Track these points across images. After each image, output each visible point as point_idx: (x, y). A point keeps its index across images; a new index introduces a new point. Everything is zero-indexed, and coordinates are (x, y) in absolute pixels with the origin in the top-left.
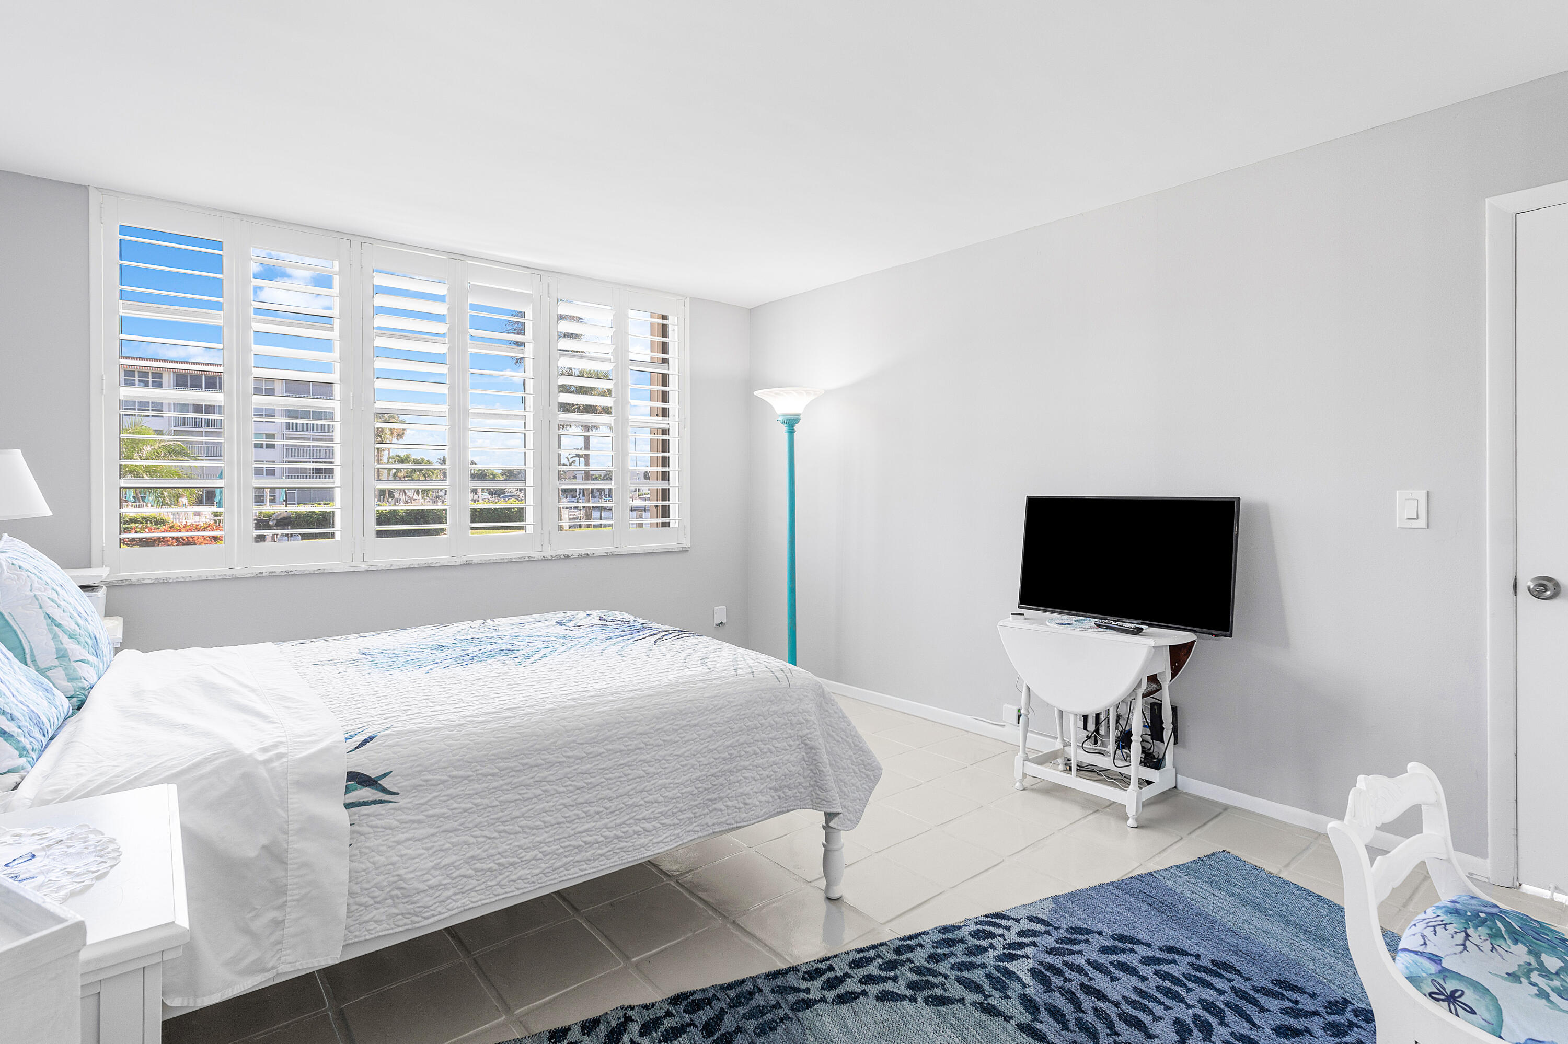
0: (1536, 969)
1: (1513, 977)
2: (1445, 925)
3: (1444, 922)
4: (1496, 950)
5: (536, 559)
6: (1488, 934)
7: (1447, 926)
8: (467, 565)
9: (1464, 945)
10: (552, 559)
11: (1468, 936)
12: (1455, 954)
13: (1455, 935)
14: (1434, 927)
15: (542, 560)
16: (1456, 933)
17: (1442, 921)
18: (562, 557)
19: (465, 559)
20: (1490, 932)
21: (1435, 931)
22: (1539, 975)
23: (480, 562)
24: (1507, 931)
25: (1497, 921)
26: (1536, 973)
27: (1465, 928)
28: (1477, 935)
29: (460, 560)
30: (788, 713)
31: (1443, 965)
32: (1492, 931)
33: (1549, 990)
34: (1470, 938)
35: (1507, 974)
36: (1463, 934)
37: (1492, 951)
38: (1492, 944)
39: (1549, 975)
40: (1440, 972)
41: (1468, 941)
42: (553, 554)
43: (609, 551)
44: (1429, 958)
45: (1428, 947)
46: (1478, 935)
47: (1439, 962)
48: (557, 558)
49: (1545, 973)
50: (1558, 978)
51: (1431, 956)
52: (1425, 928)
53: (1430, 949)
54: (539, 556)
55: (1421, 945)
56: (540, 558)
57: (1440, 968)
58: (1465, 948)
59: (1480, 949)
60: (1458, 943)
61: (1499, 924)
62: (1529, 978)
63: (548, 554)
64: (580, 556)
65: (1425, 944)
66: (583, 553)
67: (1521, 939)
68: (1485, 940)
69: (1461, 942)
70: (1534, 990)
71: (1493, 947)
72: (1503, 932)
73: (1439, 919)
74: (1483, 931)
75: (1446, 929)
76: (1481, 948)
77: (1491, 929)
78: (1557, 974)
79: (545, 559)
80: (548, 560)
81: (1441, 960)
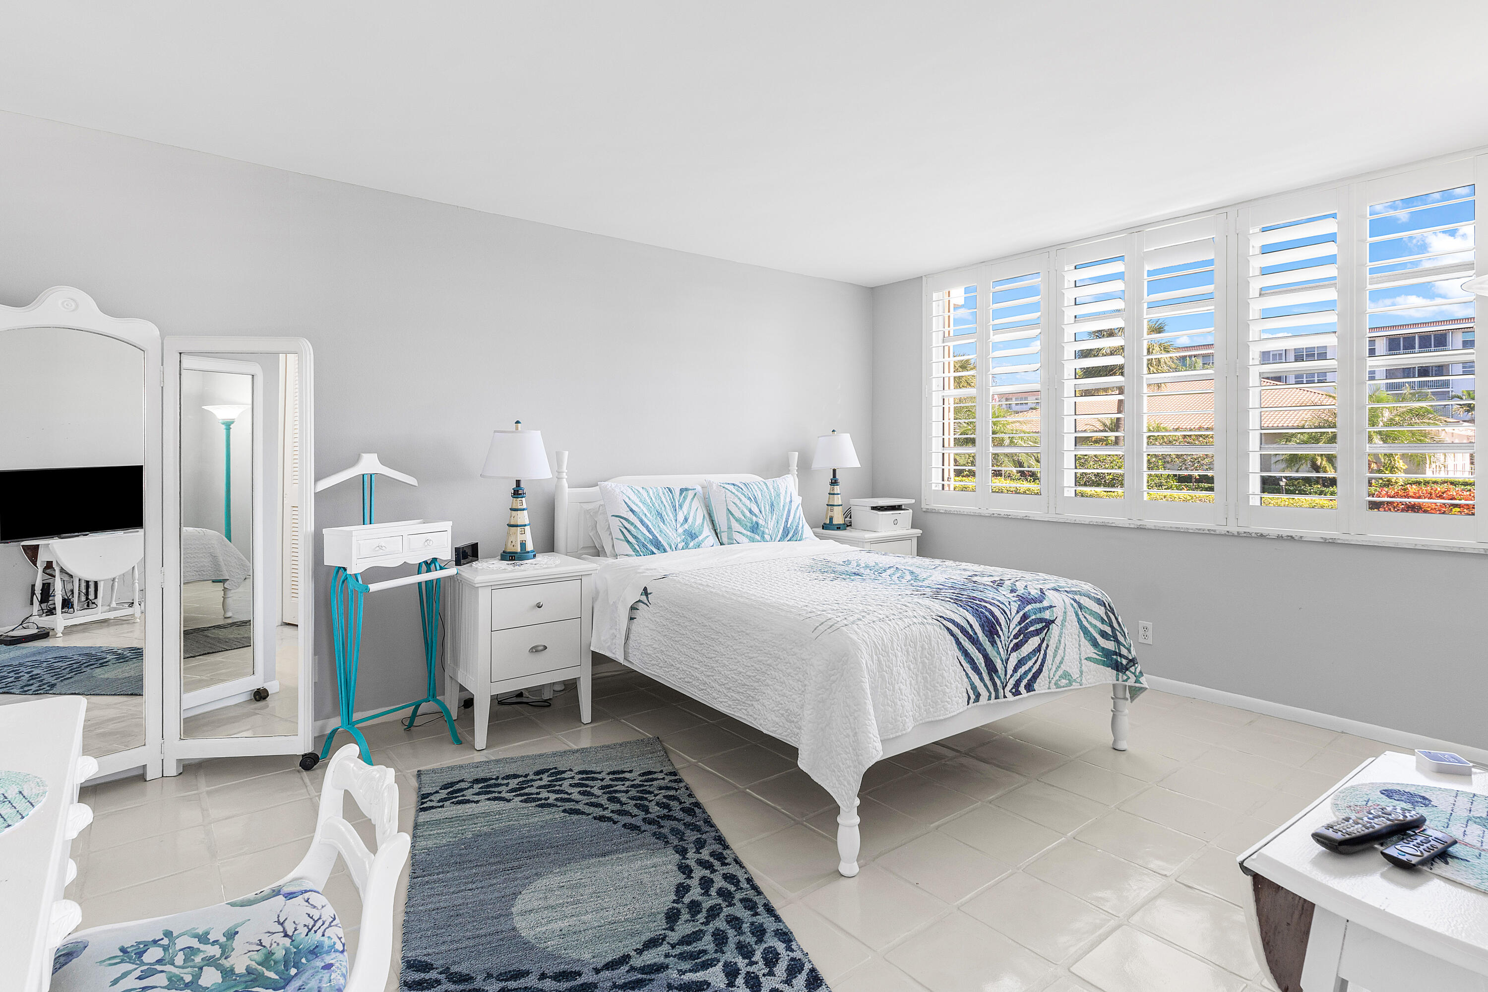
0: (219, 959)
1: (231, 935)
2: (310, 930)
3: (313, 931)
4: (258, 945)
5: (1218, 532)
6: (273, 954)
7: (307, 930)
8: (1140, 528)
9: (282, 924)
10: (1239, 535)
11: (286, 935)
12: (281, 911)
13: (295, 926)
14: (316, 922)
15: (1225, 535)
16: (296, 930)
17: (315, 932)
18: (1253, 535)
19: (1139, 523)
20: (273, 957)
21: (312, 918)
22: (215, 956)
23: (1153, 528)
24: (262, 975)
25: (277, 977)
26: (218, 956)
27: (293, 941)
28: (280, 944)
29: (1135, 523)
30: (803, 660)
31: (281, 896)
32: (274, 961)
33: (202, 947)
34: (283, 934)
35: (237, 933)
36: (290, 933)
37: (260, 940)
38: (264, 947)
39: (207, 962)
40: (279, 891)
41: (282, 930)
42: (1242, 530)
43: (1328, 537)
44: (295, 893)
45: (303, 901)
46: (280, 946)
47: (286, 895)
48: (1248, 536)
49: (210, 961)
50: (198, 965)
51: (295, 895)
52: (320, 916)
53: (300, 899)
54: (1223, 530)
55: (309, 899)
56: (1223, 533)
57: (281, 893)
58: (278, 922)
59: (269, 932)
60: (286, 921)
61: (272, 975)
62: (222, 946)
63: (1234, 529)
64: (1280, 538)
65: (307, 901)
66: (1284, 534)
67: (247, 979)
68: (271, 944)
69: (286, 924)
70: (212, 937)
71: (261, 944)
72: (264, 969)
73: (320, 932)
74: (280, 954)
75: (305, 925)
76: (270, 934)
77: (276, 962)
78: (201, 968)
79: (1229, 535)
80: (1233, 535)
81: (286, 897)
